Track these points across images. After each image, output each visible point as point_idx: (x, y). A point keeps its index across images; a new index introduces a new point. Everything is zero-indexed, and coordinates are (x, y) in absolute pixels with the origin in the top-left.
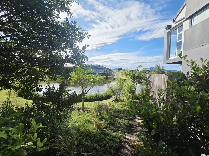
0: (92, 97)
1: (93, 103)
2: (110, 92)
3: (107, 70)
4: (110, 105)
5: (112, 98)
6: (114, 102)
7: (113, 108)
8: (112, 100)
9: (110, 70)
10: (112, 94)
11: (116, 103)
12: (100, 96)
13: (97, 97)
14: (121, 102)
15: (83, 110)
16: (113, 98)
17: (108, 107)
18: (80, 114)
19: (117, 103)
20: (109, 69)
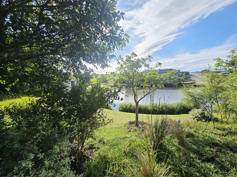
0: (155, 108)
1: (154, 116)
2: (188, 100)
3: (182, 74)
4: (188, 125)
5: (191, 112)
6: (198, 120)
7: (195, 132)
8: (192, 117)
9: (187, 73)
10: (192, 105)
11: (203, 124)
12: (169, 108)
13: (164, 109)
14: (216, 124)
15: (137, 125)
16: (196, 112)
17: (182, 128)
18: (130, 131)
19: (206, 124)
20: (185, 72)
